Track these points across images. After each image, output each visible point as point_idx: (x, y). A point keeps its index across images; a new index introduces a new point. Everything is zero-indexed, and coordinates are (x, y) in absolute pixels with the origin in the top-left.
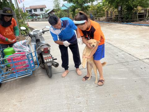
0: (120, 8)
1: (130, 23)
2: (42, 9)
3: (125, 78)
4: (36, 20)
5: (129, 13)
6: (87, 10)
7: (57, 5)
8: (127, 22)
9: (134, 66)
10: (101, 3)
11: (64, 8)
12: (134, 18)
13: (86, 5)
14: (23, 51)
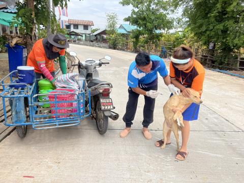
0: (211, 45)
1: (226, 72)
2: (86, 27)
3: (220, 156)
4: (75, 41)
5: (226, 56)
6: (159, 40)
7: (112, 25)
8: (220, 69)
9: (233, 139)
10: (180, 33)
11: (123, 31)
12: (232, 65)
13: (158, 31)
14: (69, 88)
